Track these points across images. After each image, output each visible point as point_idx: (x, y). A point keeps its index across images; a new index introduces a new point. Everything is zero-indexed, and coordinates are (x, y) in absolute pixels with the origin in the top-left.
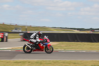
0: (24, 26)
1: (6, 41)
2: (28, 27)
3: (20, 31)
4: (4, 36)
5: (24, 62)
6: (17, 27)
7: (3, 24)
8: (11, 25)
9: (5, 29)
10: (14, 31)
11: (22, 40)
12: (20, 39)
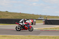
0: (45, 16)
1: (35, 24)
2: (48, 16)
3: (43, 19)
4: (33, 21)
5: (45, 37)
6: (41, 16)
7: (33, 14)
8: (37, 15)
9: (34, 17)
10: (39, 18)
11: (44, 24)
12: (43, 23)
